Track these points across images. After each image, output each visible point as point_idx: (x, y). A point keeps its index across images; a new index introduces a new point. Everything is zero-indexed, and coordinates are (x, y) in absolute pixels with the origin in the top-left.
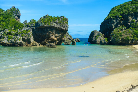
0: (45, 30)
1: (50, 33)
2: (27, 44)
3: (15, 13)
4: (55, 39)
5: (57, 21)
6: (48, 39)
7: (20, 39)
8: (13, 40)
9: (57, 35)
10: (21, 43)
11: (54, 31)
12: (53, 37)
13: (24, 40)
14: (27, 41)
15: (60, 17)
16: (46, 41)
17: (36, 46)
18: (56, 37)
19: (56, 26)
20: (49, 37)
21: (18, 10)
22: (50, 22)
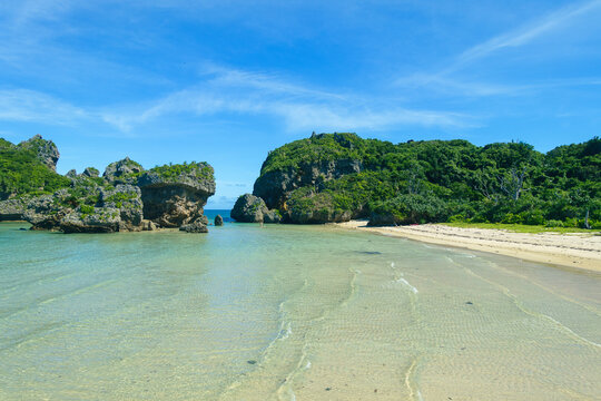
0: (165, 192)
1: (176, 200)
2: (130, 226)
3: (44, 152)
4: (186, 212)
5: (193, 173)
6: (170, 213)
7: (114, 215)
8: (96, 217)
9: (190, 204)
10: (117, 223)
11: (185, 194)
12: (181, 209)
13: (123, 216)
14: (130, 218)
15: (198, 165)
16: (166, 218)
17: (150, 229)
18: (187, 208)
19: (191, 183)
20: (172, 208)
21: (51, 145)
22: (178, 174)
